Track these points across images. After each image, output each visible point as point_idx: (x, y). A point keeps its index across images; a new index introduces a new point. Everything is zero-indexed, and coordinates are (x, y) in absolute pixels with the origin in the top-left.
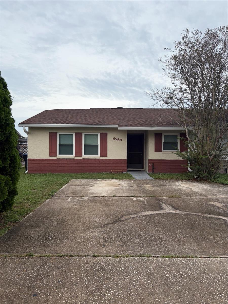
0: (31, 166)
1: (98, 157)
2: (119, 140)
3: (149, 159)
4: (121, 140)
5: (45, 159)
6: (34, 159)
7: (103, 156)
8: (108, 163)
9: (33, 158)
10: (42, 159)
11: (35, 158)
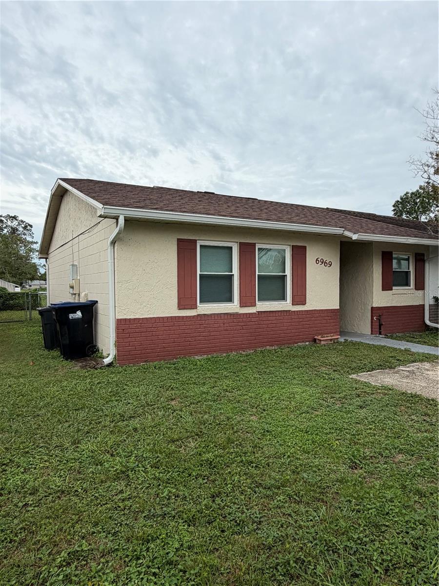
0: (126, 340)
1: (286, 305)
2: (326, 264)
3: (375, 305)
4: (330, 263)
5: (168, 318)
6: (137, 319)
7: (299, 303)
8: (306, 319)
9: (132, 317)
10: (159, 318)
11: (137, 317)
